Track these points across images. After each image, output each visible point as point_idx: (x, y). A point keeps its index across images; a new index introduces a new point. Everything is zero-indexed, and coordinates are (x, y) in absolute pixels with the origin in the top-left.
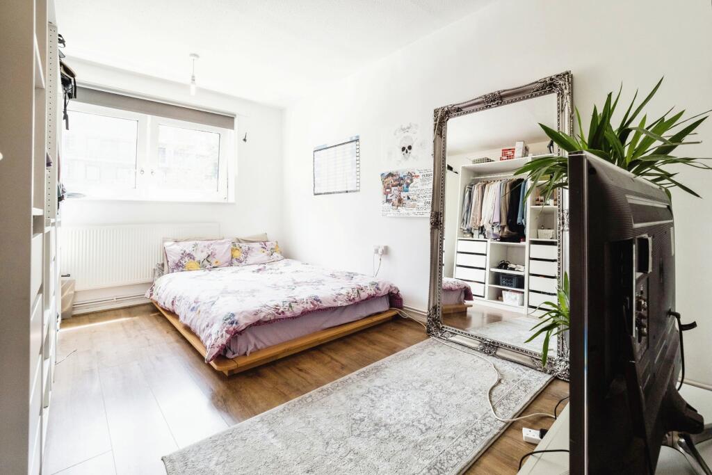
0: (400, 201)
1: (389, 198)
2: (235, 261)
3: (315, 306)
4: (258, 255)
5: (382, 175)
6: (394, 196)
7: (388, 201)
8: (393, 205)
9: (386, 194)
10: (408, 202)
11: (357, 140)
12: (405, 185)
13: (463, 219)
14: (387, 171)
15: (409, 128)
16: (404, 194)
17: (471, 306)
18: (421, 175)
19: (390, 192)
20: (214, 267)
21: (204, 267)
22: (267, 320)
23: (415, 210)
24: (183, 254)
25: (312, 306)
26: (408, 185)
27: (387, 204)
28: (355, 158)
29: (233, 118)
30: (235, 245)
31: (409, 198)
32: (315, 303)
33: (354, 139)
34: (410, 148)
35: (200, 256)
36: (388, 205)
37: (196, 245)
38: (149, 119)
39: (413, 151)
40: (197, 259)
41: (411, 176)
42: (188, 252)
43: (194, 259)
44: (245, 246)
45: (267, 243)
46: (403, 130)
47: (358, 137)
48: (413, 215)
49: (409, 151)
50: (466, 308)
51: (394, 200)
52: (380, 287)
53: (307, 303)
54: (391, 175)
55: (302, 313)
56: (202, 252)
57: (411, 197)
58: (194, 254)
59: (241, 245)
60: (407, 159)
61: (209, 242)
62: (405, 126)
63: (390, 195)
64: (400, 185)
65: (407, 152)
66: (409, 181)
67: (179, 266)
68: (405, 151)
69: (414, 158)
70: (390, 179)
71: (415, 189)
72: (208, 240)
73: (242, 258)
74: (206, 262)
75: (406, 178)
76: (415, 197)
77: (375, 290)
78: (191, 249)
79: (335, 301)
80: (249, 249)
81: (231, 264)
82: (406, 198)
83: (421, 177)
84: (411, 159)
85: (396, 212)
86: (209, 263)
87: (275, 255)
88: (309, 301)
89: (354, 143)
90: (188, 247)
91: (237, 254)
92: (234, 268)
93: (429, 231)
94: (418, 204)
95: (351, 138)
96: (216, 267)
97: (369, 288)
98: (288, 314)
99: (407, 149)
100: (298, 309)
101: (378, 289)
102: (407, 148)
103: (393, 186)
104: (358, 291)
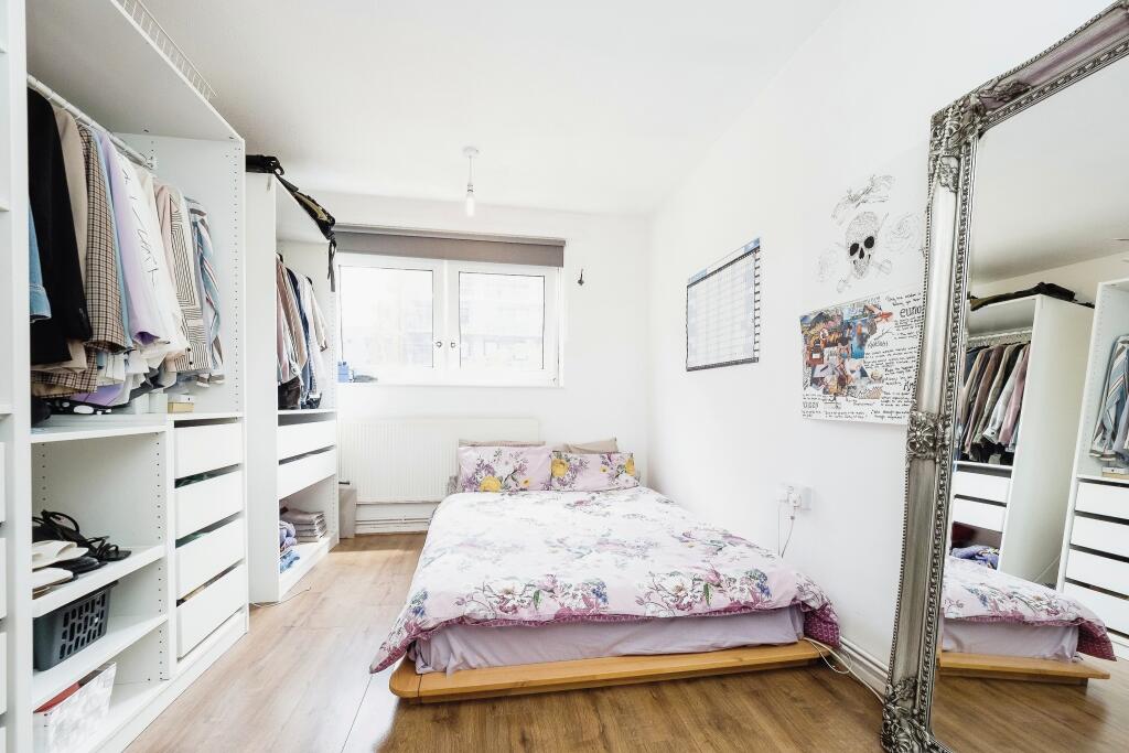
0: (843, 381)
1: (818, 374)
2: (556, 484)
3: (590, 605)
4: (594, 476)
5: (804, 319)
6: (830, 369)
7: (816, 381)
8: (825, 392)
9: (811, 364)
10: (861, 384)
11: (756, 250)
12: (855, 342)
13: (1103, 426)
14: (812, 309)
15: (867, 191)
16: (852, 365)
17: (1105, 677)
18: (896, 311)
19: (821, 361)
20: (521, 490)
21: (506, 487)
22: (478, 618)
23: (878, 405)
24: (479, 465)
25: (583, 606)
26: (863, 340)
27: (811, 390)
28: (752, 291)
29: (562, 247)
30: (560, 456)
31: (864, 374)
32: (593, 599)
33: (752, 246)
34: (870, 242)
35: (503, 470)
36: (816, 392)
37: (498, 453)
38: (445, 268)
39: (876, 252)
40: (498, 475)
41: (871, 315)
42: (486, 462)
43: (493, 474)
44: (575, 458)
45: (613, 456)
46: (854, 199)
47: (758, 241)
48: (871, 419)
49: (866, 252)
50: (1086, 680)
51: (828, 379)
52: (770, 584)
53: (574, 596)
54: (822, 317)
55: (556, 617)
56: (507, 463)
57: (869, 372)
58: (494, 465)
59: (570, 456)
60: (861, 273)
61: (517, 449)
62: (857, 190)
63: (819, 367)
64: (844, 341)
65: (862, 255)
66: (865, 330)
67: (472, 484)
68: (857, 255)
69: (880, 267)
70: (822, 330)
71: (882, 349)
72: (518, 446)
73: (567, 479)
74: (510, 480)
75: (859, 322)
76: (881, 371)
77: (753, 593)
78: (492, 458)
79: (641, 602)
80: (581, 463)
81: (548, 487)
82: (857, 374)
83: (896, 316)
84: (872, 270)
85: (831, 408)
86: (513, 484)
87: (623, 477)
88: (579, 593)
89: (750, 257)
90: (487, 455)
91: (560, 471)
92: (551, 494)
93: (903, 466)
94: (886, 388)
95: (746, 247)
96: (525, 490)
97: (737, 585)
98: (525, 614)
99: (861, 249)
100: (548, 608)
101: (764, 590)
102: (862, 245)
103: (828, 344)
104: (706, 587)
